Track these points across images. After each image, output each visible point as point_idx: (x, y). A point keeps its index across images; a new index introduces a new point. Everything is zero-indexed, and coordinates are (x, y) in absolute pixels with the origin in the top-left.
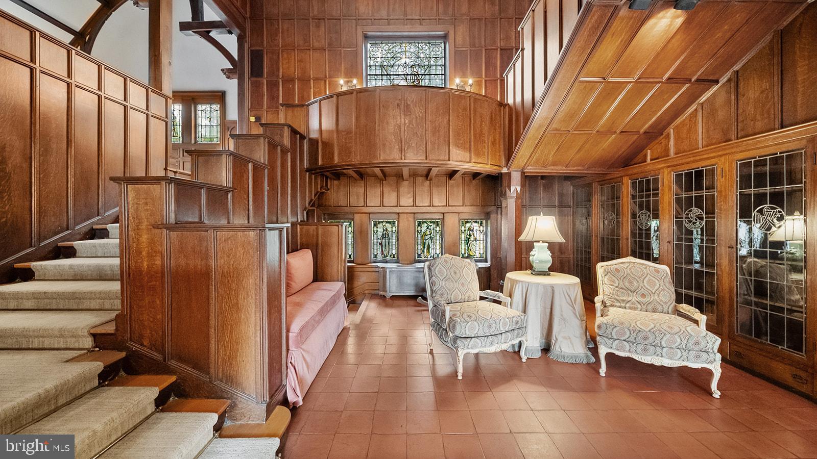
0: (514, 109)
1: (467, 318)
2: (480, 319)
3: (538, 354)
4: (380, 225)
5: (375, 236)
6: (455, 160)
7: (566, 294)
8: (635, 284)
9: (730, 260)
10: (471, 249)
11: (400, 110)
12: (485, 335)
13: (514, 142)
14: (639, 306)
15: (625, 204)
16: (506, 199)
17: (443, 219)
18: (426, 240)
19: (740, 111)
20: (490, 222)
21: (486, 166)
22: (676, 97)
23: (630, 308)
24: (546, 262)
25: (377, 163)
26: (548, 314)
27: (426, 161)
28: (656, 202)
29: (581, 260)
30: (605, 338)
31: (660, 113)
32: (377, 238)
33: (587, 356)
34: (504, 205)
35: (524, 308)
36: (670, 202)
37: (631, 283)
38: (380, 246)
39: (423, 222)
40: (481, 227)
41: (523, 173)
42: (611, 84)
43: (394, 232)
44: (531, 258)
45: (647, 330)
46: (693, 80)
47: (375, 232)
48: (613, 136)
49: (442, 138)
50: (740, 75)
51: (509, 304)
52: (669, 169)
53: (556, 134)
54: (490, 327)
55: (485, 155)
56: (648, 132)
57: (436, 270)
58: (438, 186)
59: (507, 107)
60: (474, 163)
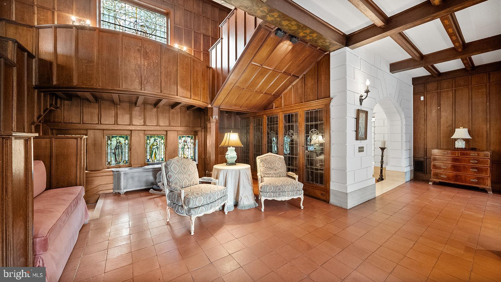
0: (216, 72)
1: (196, 195)
2: (204, 194)
3: (233, 208)
4: (114, 139)
5: (109, 147)
6: (181, 95)
7: (246, 174)
8: (273, 165)
9: (302, 152)
10: (185, 153)
11: (140, 54)
12: (207, 203)
13: (216, 90)
14: (274, 175)
15: (265, 128)
16: (210, 123)
17: (167, 134)
18: (153, 149)
19: (306, 91)
20: (198, 137)
21: (200, 102)
22: (286, 80)
23: (271, 177)
24: (234, 158)
25: (118, 90)
26: (237, 186)
27: (161, 94)
28: (277, 127)
29: (245, 157)
30: (264, 193)
31: (279, 87)
32: (111, 149)
33: (255, 204)
34: (208, 126)
35: (225, 184)
36: (282, 128)
37: (271, 165)
38: (114, 155)
39: (151, 137)
40: (192, 140)
41: (219, 108)
42: (264, 69)
43: (127, 144)
44: (226, 156)
45: (280, 185)
46: (292, 75)
47: (109, 144)
48: (262, 94)
49: (172, 80)
50: (305, 76)
51: (217, 183)
52: (282, 113)
53: (238, 89)
54: (210, 198)
55: (199, 95)
56: (275, 95)
57: (172, 168)
58: (163, 113)
59: (211, 69)
60: (193, 99)
